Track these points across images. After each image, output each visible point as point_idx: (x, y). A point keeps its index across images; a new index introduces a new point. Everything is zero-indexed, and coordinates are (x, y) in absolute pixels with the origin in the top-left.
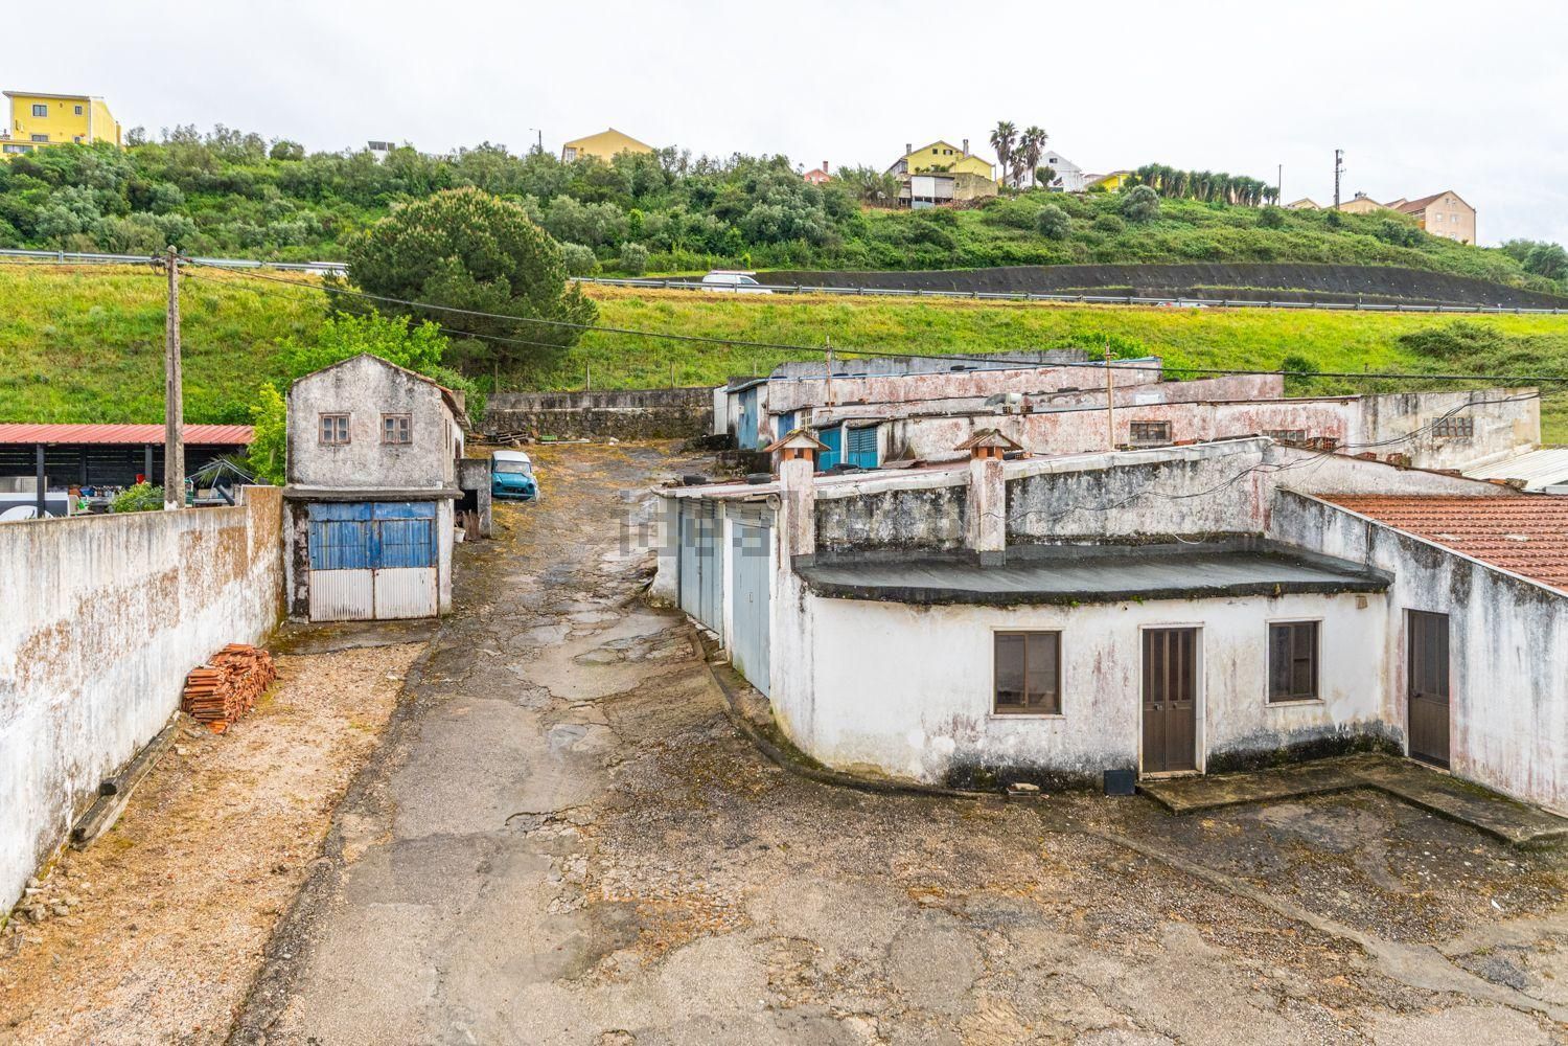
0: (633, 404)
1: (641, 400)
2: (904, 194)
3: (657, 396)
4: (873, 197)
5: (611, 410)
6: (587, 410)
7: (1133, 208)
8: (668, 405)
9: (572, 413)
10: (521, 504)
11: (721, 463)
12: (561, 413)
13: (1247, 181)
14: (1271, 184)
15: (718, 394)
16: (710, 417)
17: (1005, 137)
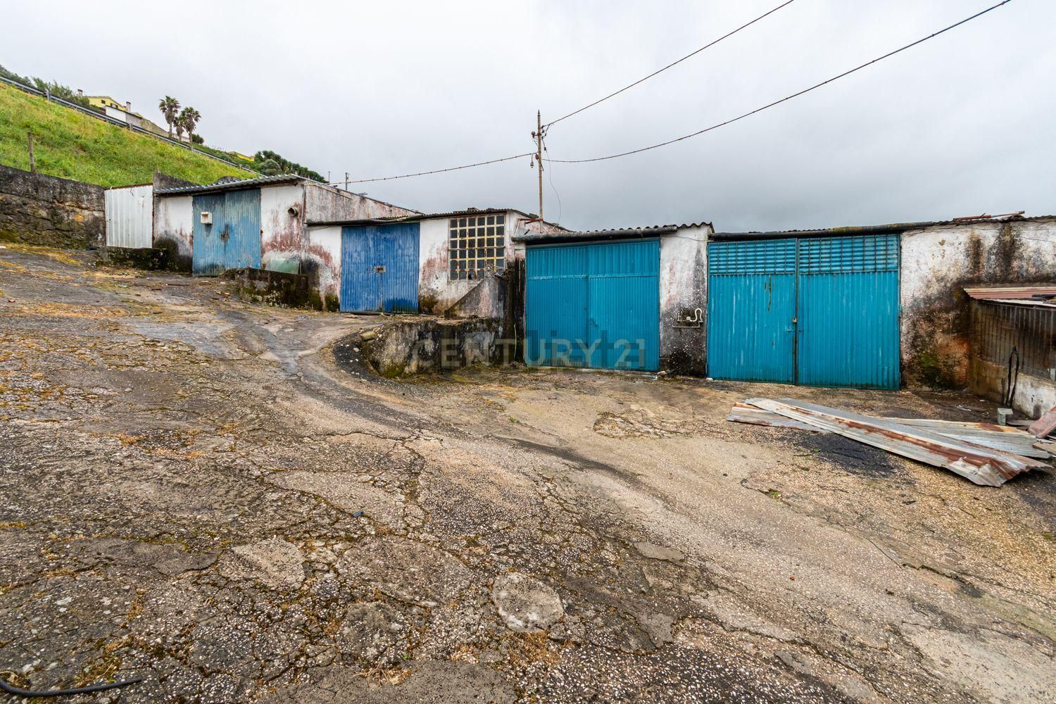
3: (8, 177)
8: (26, 194)
11: (247, 284)
15: (114, 198)
16: (98, 227)
17: (171, 107)
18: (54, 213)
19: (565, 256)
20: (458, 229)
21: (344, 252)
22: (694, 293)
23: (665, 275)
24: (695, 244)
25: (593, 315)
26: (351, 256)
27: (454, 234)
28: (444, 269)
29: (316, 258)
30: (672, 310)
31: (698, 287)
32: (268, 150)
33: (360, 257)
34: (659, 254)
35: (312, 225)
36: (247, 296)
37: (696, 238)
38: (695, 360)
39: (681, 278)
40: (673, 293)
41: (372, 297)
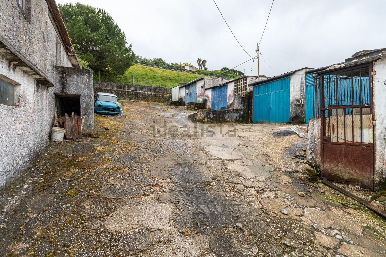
0: (148, 91)
1: (150, 90)
2: (183, 69)
3: (155, 89)
4: (178, 69)
5: (141, 92)
6: (133, 91)
7: (224, 74)
8: (158, 92)
9: (128, 92)
10: (113, 117)
11: (189, 106)
12: (124, 91)
13: (240, 72)
14: (243, 72)
15: (173, 90)
16: (170, 97)
17: (199, 61)
18: (163, 95)
19: (263, 87)
20: (236, 84)
21: (212, 96)
22: (300, 94)
23: (291, 89)
24: (301, 76)
25: (271, 105)
26: (213, 97)
27: (235, 86)
28: (233, 97)
29: (207, 98)
30: (293, 101)
31: (302, 91)
32: (225, 67)
33: (215, 97)
34: (290, 82)
35: (206, 89)
36: (189, 109)
37: (301, 74)
38: (301, 118)
39: (296, 89)
40: (294, 95)
41: (218, 107)
